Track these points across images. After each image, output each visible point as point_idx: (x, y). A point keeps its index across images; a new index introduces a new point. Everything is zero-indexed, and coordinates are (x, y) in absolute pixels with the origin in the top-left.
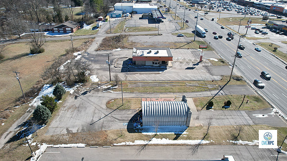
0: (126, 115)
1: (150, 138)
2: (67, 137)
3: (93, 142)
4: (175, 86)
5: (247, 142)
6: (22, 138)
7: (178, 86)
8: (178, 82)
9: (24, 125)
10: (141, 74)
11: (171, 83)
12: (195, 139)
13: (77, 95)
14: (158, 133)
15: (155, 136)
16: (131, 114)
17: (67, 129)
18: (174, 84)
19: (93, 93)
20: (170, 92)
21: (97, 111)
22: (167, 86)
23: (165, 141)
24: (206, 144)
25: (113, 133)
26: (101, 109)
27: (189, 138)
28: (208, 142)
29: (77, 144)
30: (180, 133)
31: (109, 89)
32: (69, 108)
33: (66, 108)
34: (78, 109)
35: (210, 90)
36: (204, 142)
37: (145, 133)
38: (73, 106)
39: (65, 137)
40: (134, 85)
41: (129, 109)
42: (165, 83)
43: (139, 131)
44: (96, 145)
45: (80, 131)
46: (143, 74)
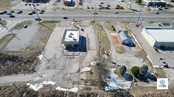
3: (145, 54)
6: (154, 77)
17: (143, 62)
23: (136, 40)
26: (126, 55)
27: (132, 36)
39: (147, 61)
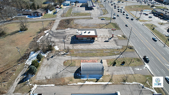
0: (73, 69)
1: (84, 81)
2: (46, 81)
3: (58, 84)
4: (98, 52)
5: (129, 83)
6: (25, 81)
7: (100, 52)
8: (99, 50)
9: (24, 74)
10: (80, 45)
11: (96, 50)
12: (105, 82)
13: (48, 58)
14: (89, 79)
15: (87, 80)
16: (76, 69)
17: (45, 77)
18: (98, 51)
19: (57, 57)
20: (95, 56)
21: (59, 67)
22: (94, 52)
23: (91, 83)
24: (110, 84)
25: (67, 79)
27: (103, 81)
28: (111, 83)
29: (51, 85)
30: (99, 79)
31: (64, 54)
32: (45, 66)
33: (44, 65)
34: (50, 66)
35: (116, 55)
36: (110, 83)
37: (82, 79)
38: (47, 64)
39: (45, 81)
40: (77, 52)
41: (74, 66)
42: (93, 50)
43: (80, 78)
44: (60, 85)
45: (51, 78)
46: (82, 45)
